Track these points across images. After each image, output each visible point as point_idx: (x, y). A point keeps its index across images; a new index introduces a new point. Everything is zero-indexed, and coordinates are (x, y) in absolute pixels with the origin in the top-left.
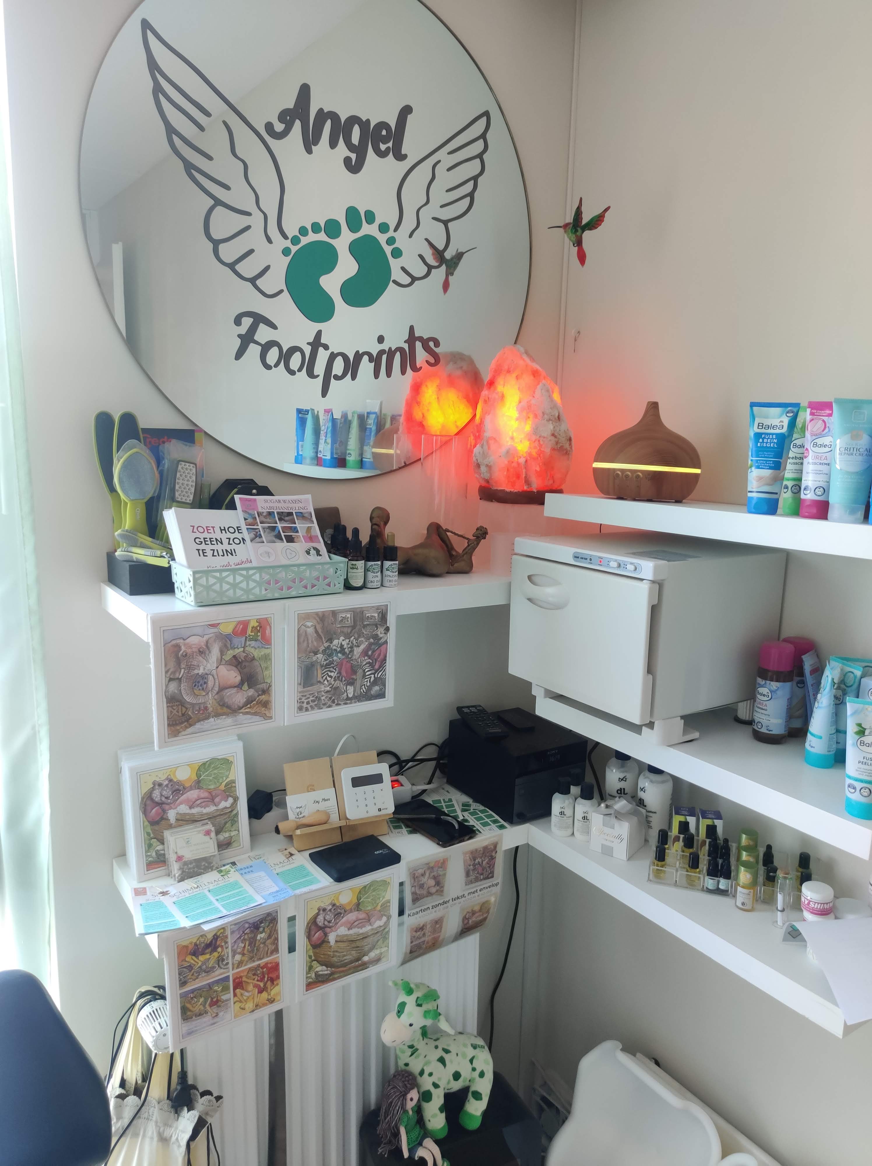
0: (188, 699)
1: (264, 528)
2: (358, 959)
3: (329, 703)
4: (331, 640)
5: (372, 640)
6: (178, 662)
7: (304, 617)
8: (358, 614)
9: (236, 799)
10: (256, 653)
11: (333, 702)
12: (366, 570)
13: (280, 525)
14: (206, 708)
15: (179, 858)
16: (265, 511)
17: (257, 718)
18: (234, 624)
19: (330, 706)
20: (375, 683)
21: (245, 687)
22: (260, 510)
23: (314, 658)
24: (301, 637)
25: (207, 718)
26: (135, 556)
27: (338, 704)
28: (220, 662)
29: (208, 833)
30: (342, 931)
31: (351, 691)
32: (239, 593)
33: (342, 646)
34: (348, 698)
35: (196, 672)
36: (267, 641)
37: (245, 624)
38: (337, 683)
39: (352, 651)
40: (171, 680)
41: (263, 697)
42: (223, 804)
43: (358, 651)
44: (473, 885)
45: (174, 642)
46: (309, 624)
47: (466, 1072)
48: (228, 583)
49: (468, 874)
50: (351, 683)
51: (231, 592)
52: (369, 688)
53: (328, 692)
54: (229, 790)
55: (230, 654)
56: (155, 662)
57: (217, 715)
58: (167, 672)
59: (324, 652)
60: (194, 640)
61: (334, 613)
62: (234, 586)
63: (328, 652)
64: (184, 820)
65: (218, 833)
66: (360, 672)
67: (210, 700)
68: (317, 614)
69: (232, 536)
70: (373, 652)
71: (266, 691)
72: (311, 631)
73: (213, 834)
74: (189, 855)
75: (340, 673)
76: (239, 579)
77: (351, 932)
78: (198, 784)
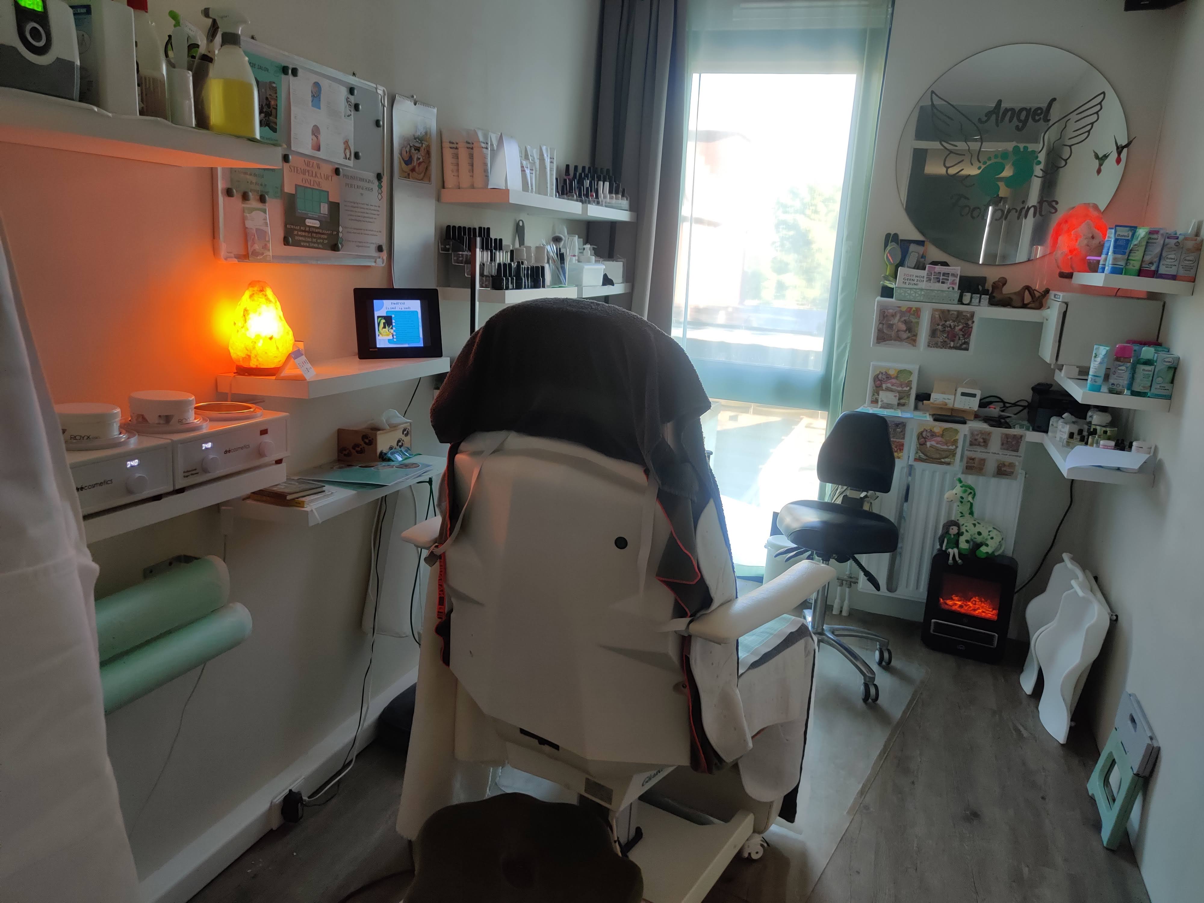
0: (885, 331)
1: (934, 278)
2: (940, 459)
3: (942, 347)
4: (946, 321)
5: (965, 325)
6: (884, 317)
7: (935, 310)
8: (959, 313)
9: (911, 388)
10: (914, 320)
11: (943, 346)
12: (971, 298)
13: (941, 277)
14: (891, 337)
15: (882, 401)
16: (938, 272)
17: (910, 345)
18: (906, 308)
19: (941, 348)
20: (965, 343)
21: (907, 332)
22: (936, 271)
23: (937, 327)
24: (933, 318)
25: (891, 340)
26: (886, 284)
27: (945, 348)
28: (899, 321)
29: (895, 396)
30: (933, 443)
31: (952, 344)
32: (912, 297)
33: (950, 325)
34: (950, 347)
35: (889, 322)
36: (918, 317)
37: (911, 308)
38: (946, 339)
39: (954, 328)
40: (880, 323)
41: (914, 338)
42: (905, 389)
43: (957, 328)
44: (1005, 451)
45: (883, 310)
46: (937, 313)
47: (985, 533)
48: (908, 293)
49: (1002, 444)
50: (953, 341)
51: (908, 297)
52: (961, 345)
53: (941, 342)
54: (909, 384)
55: (903, 319)
56: (876, 316)
57: (895, 340)
58: (879, 320)
59: (942, 326)
60: (891, 311)
61: (949, 311)
62: (910, 294)
63: (944, 326)
64: (888, 389)
65: (899, 399)
66: (957, 337)
67: (893, 334)
68: (941, 310)
69: (919, 279)
70: (965, 330)
71: (916, 335)
72: (937, 316)
73: (897, 398)
74: (885, 401)
75: (948, 335)
76: (912, 292)
77: (937, 445)
78: (897, 378)
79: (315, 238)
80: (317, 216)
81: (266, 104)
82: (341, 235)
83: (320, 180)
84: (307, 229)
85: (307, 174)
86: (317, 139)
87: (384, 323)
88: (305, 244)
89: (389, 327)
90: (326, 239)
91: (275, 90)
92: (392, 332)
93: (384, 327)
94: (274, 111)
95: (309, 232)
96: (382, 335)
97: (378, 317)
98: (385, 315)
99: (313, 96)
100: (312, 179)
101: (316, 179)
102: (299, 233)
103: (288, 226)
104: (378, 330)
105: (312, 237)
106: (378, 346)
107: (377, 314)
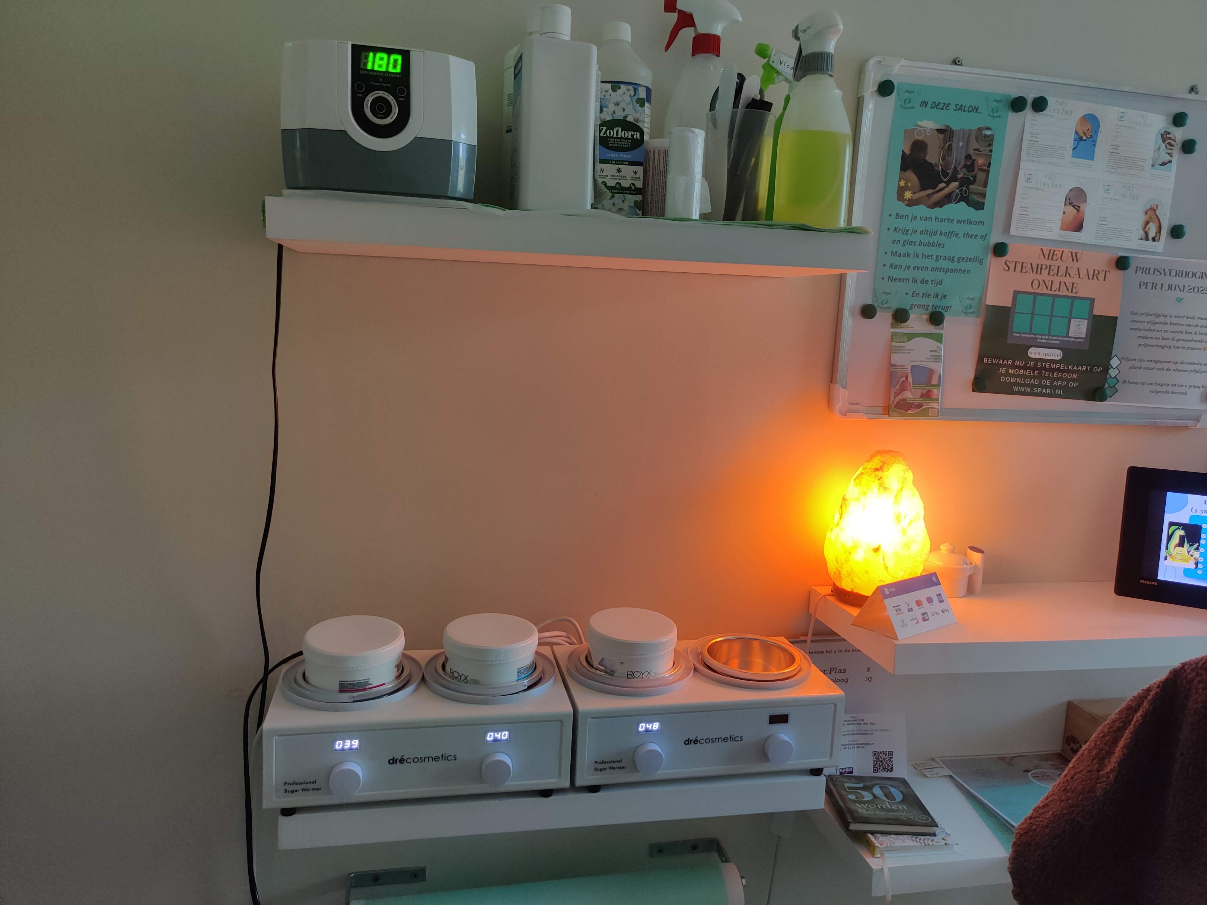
79: (1047, 379)
80: (1058, 342)
81: (965, 166)
82: (1113, 373)
83: (1076, 280)
84: (1032, 364)
85: (1045, 272)
86: (1078, 211)
87: (1181, 536)
88: (1022, 389)
89: (1190, 546)
90: (1074, 380)
91: (989, 141)
92: (1195, 556)
93: (1181, 544)
94: (981, 176)
95: (1034, 369)
96: (1174, 559)
97: (1171, 524)
98: (1186, 521)
99: (1079, 139)
100: (1057, 280)
101: (1068, 280)
102: (1011, 371)
103: (985, 360)
104: (1167, 549)
105: (1041, 377)
106: (1160, 577)
107: (1168, 518)
